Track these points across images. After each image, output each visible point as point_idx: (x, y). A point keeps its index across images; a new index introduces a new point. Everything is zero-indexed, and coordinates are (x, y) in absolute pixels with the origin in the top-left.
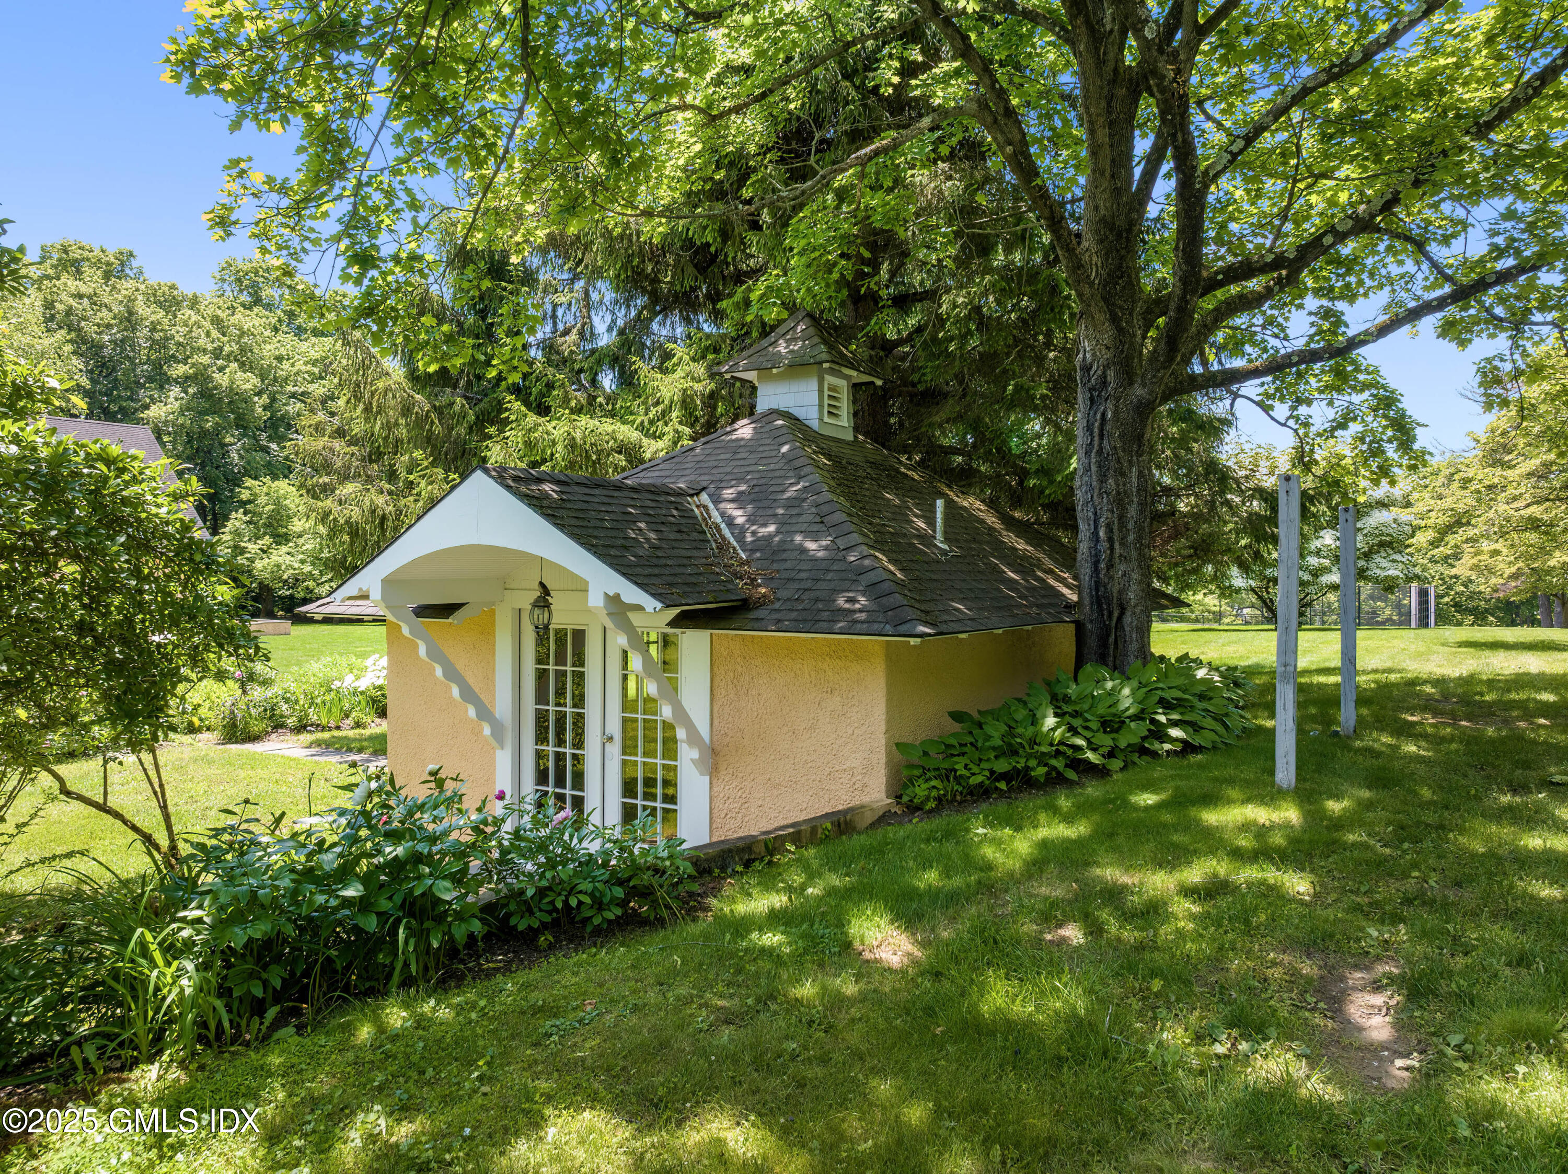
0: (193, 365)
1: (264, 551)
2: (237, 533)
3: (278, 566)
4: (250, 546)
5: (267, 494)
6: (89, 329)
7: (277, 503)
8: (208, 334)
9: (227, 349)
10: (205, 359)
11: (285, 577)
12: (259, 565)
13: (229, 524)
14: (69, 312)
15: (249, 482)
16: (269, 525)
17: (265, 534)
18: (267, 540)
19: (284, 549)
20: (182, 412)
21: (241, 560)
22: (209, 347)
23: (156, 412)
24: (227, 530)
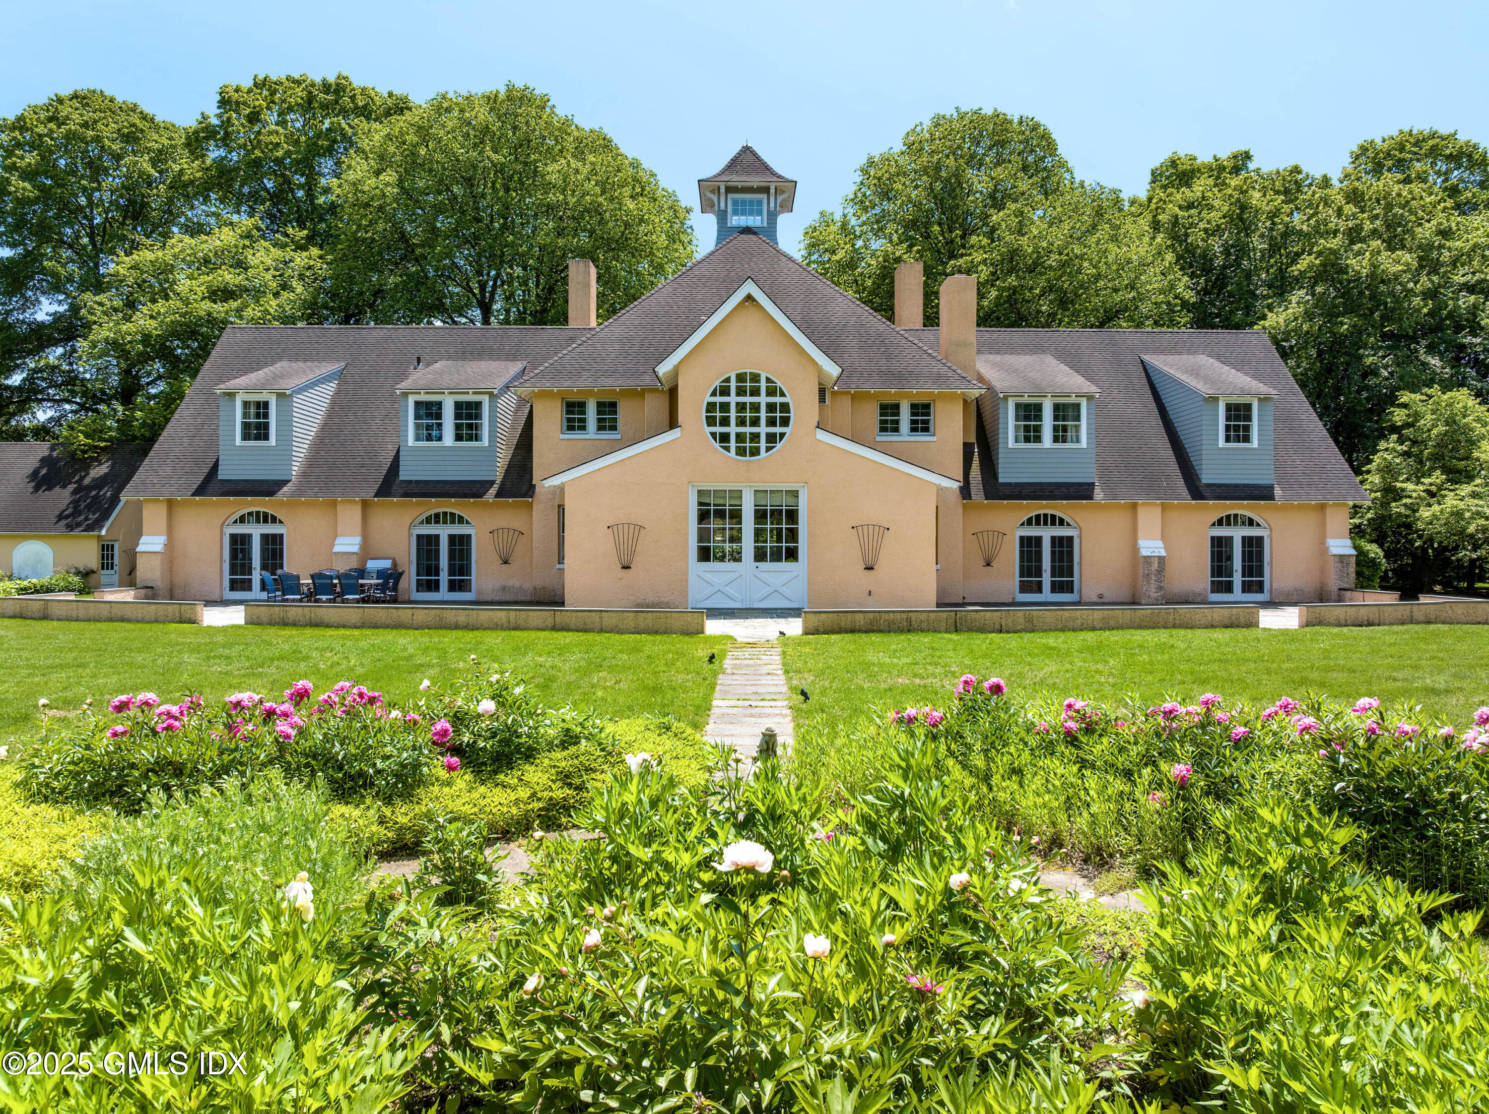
0: (1320, 254)
1: (1432, 495)
2: (1388, 470)
3: (1458, 514)
4: (1410, 486)
5: (1434, 412)
6: (1196, 237)
7: (1451, 422)
8: (1339, 212)
9: (1368, 226)
10: (1334, 243)
11: (1471, 529)
12: (1425, 513)
13: (1377, 459)
14: (1175, 220)
15: (1405, 397)
16: (1436, 457)
17: (1432, 469)
18: (1438, 477)
19: (1465, 489)
20: (1309, 316)
21: (1396, 508)
22: (1342, 225)
23: (1276, 319)
24: (1373, 466)
